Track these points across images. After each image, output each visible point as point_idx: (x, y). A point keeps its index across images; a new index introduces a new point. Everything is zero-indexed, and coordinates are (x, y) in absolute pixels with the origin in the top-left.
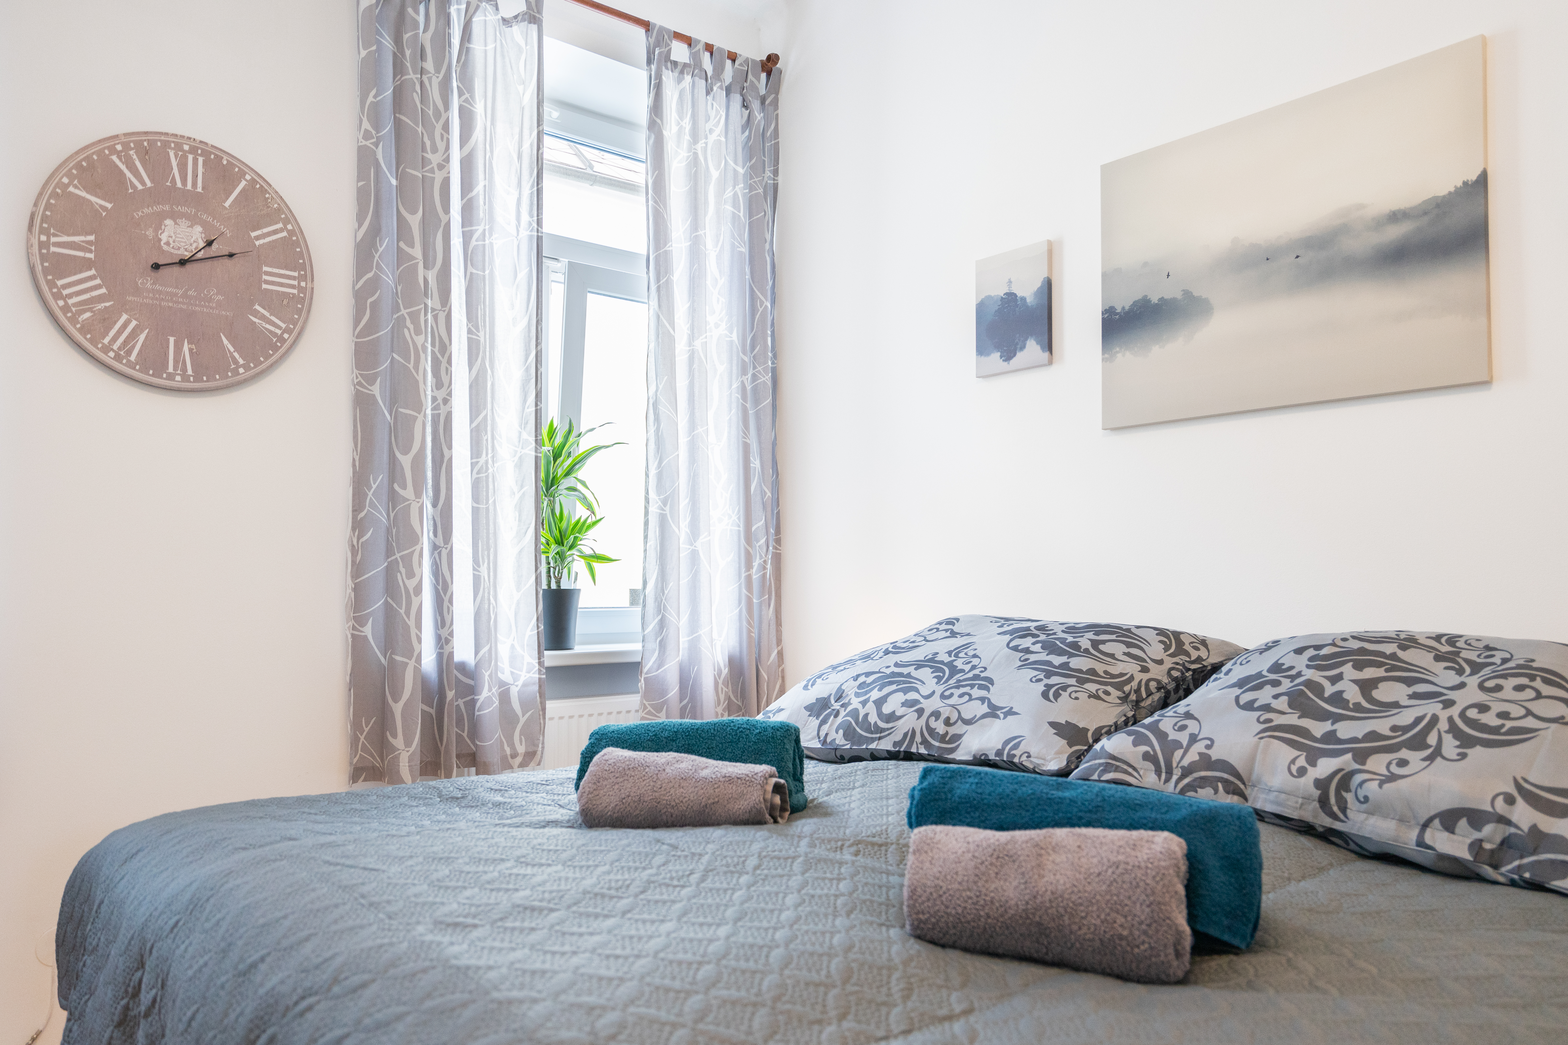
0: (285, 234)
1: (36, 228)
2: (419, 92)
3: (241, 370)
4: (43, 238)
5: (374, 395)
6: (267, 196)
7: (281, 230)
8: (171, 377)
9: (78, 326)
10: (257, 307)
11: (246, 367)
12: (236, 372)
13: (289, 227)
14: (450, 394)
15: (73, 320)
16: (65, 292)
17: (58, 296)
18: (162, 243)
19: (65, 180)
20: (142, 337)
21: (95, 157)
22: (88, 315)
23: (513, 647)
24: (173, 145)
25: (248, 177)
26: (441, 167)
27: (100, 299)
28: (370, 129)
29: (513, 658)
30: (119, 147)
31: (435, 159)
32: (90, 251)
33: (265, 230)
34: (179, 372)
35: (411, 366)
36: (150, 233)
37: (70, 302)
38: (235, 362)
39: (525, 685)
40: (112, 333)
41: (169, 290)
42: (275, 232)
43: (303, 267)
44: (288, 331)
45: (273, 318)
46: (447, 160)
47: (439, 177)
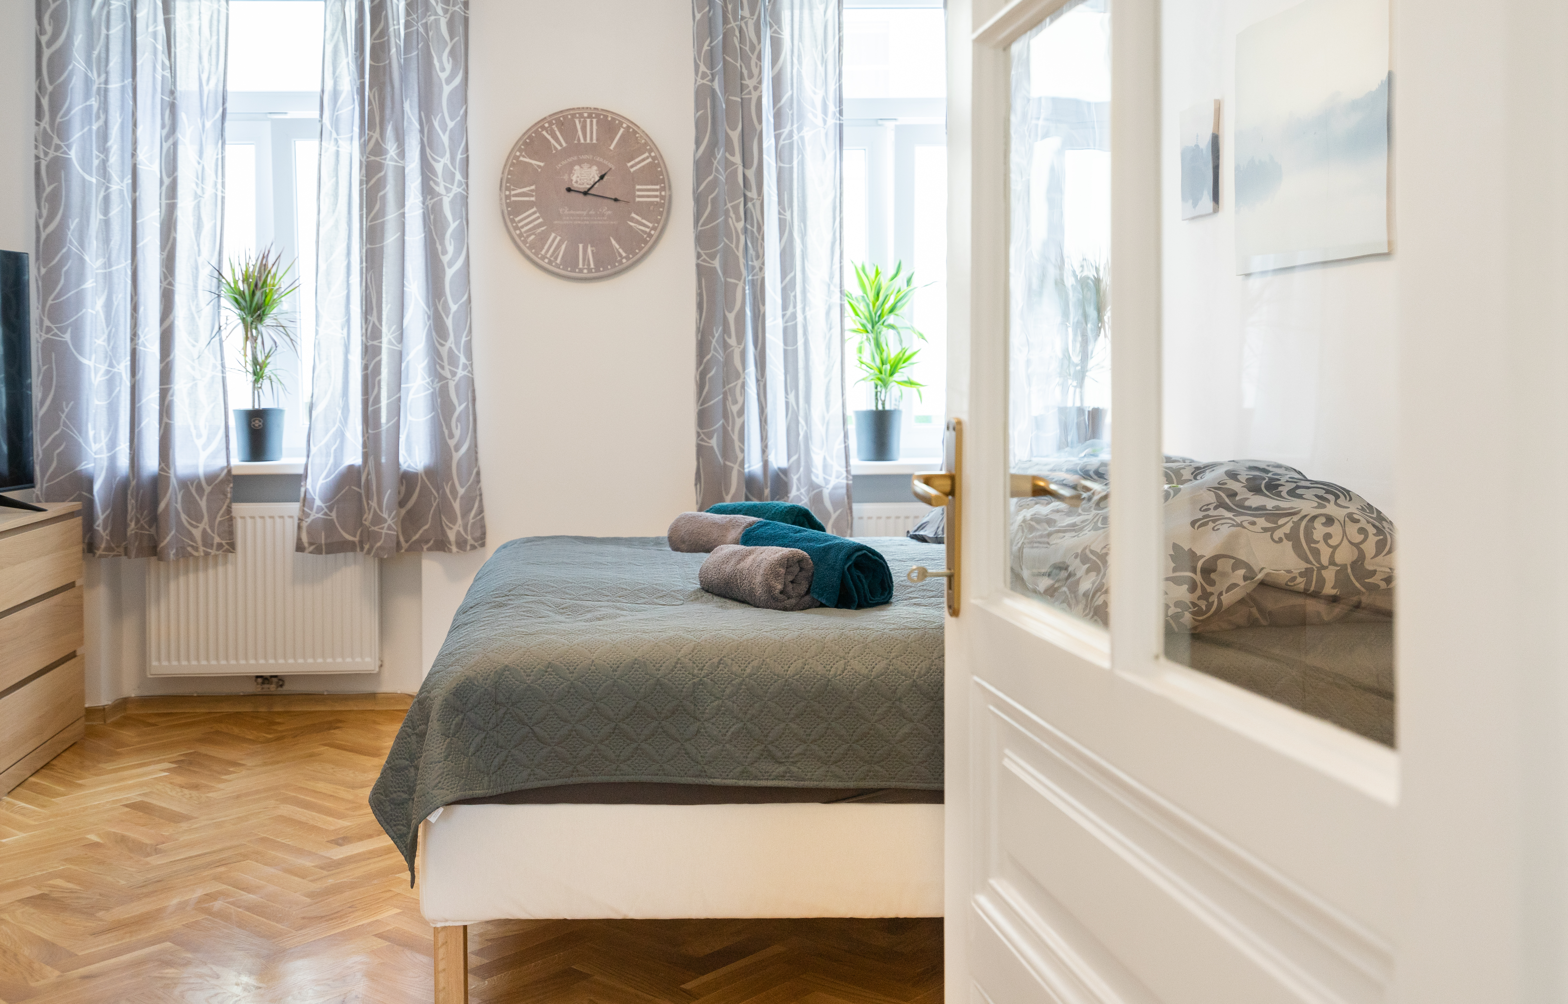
0: (650, 160)
1: (504, 188)
2: (738, 35)
3: (624, 261)
4: (507, 193)
5: (715, 268)
6: (637, 135)
7: (647, 158)
8: (581, 271)
9: (528, 245)
10: (633, 215)
11: (627, 258)
12: (621, 263)
13: (653, 154)
14: (763, 264)
15: (525, 242)
16: (520, 225)
17: (516, 228)
18: (573, 182)
19: (518, 154)
20: (563, 247)
21: (533, 135)
22: (533, 237)
23: (825, 459)
24: (577, 115)
25: (624, 125)
26: (756, 88)
27: (539, 226)
28: (706, 70)
29: (825, 467)
30: (547, 125)
31: (750, 83)
32: (532, 196)
33: (637, 160)
34: (586, 267)
35: (733, 246)
36: (566, 177)
37: (523, 230)
38: (620, 255)
39: (835, 488)
40: (546, 247)
41: (578, 212)
42: (643, 160)
43: (663, 181)
44: (654, 228)
45: (644, 221)
46: (760, 82)
47: (754, 96)
